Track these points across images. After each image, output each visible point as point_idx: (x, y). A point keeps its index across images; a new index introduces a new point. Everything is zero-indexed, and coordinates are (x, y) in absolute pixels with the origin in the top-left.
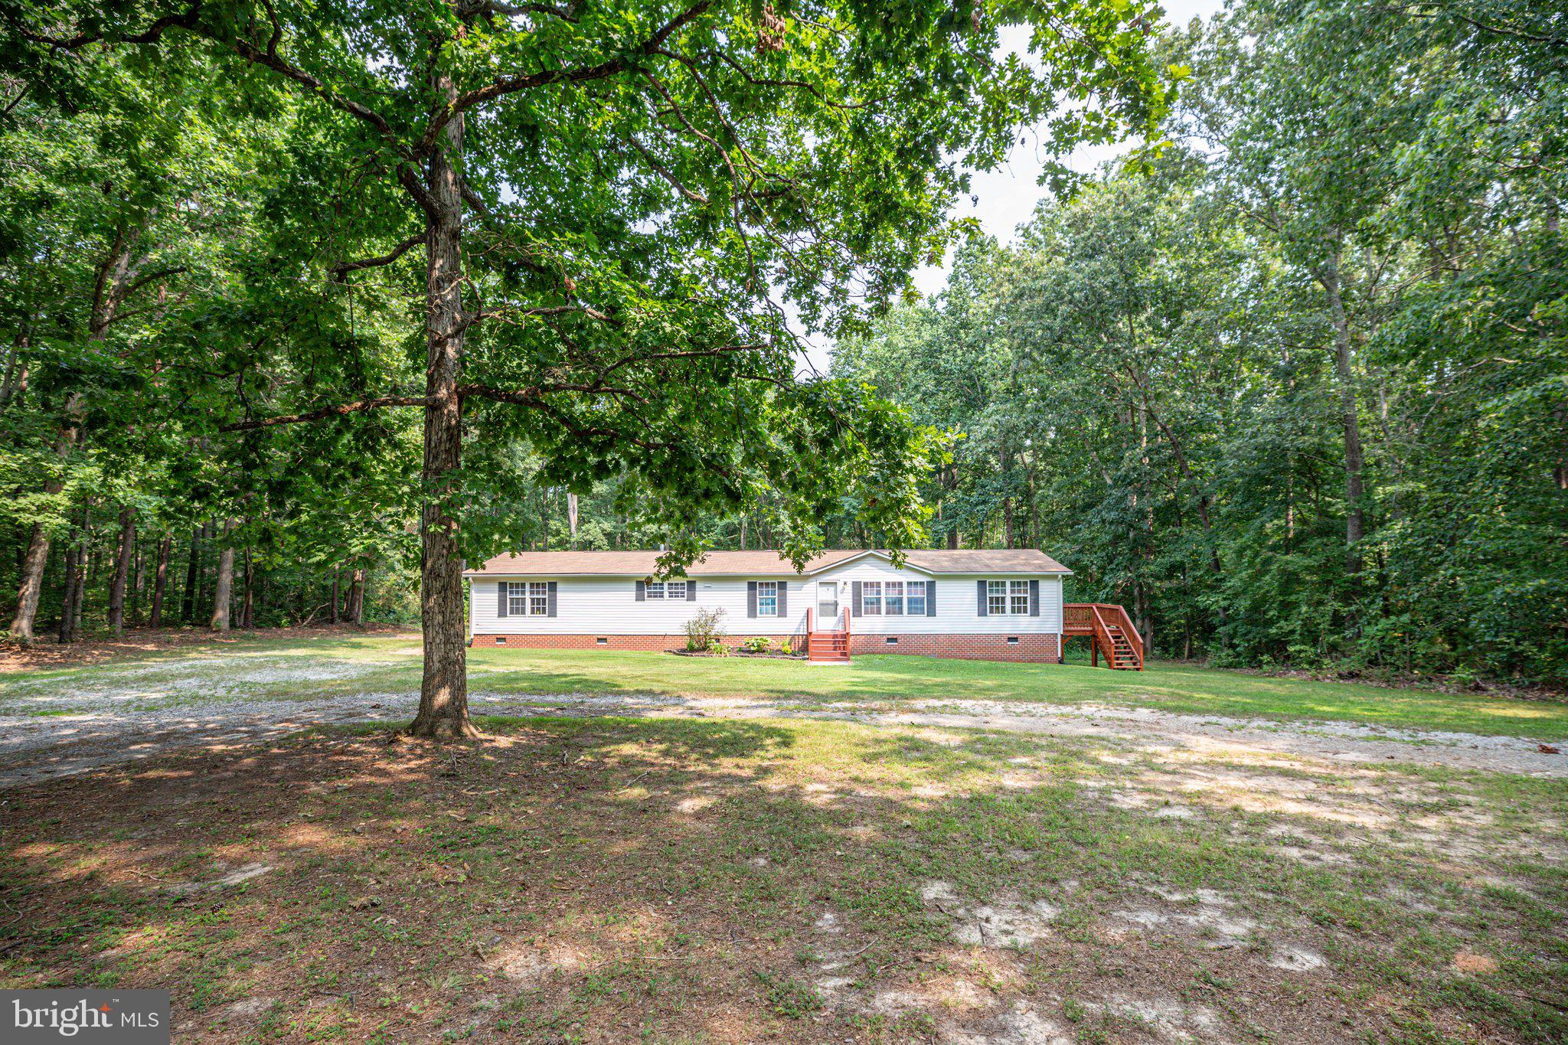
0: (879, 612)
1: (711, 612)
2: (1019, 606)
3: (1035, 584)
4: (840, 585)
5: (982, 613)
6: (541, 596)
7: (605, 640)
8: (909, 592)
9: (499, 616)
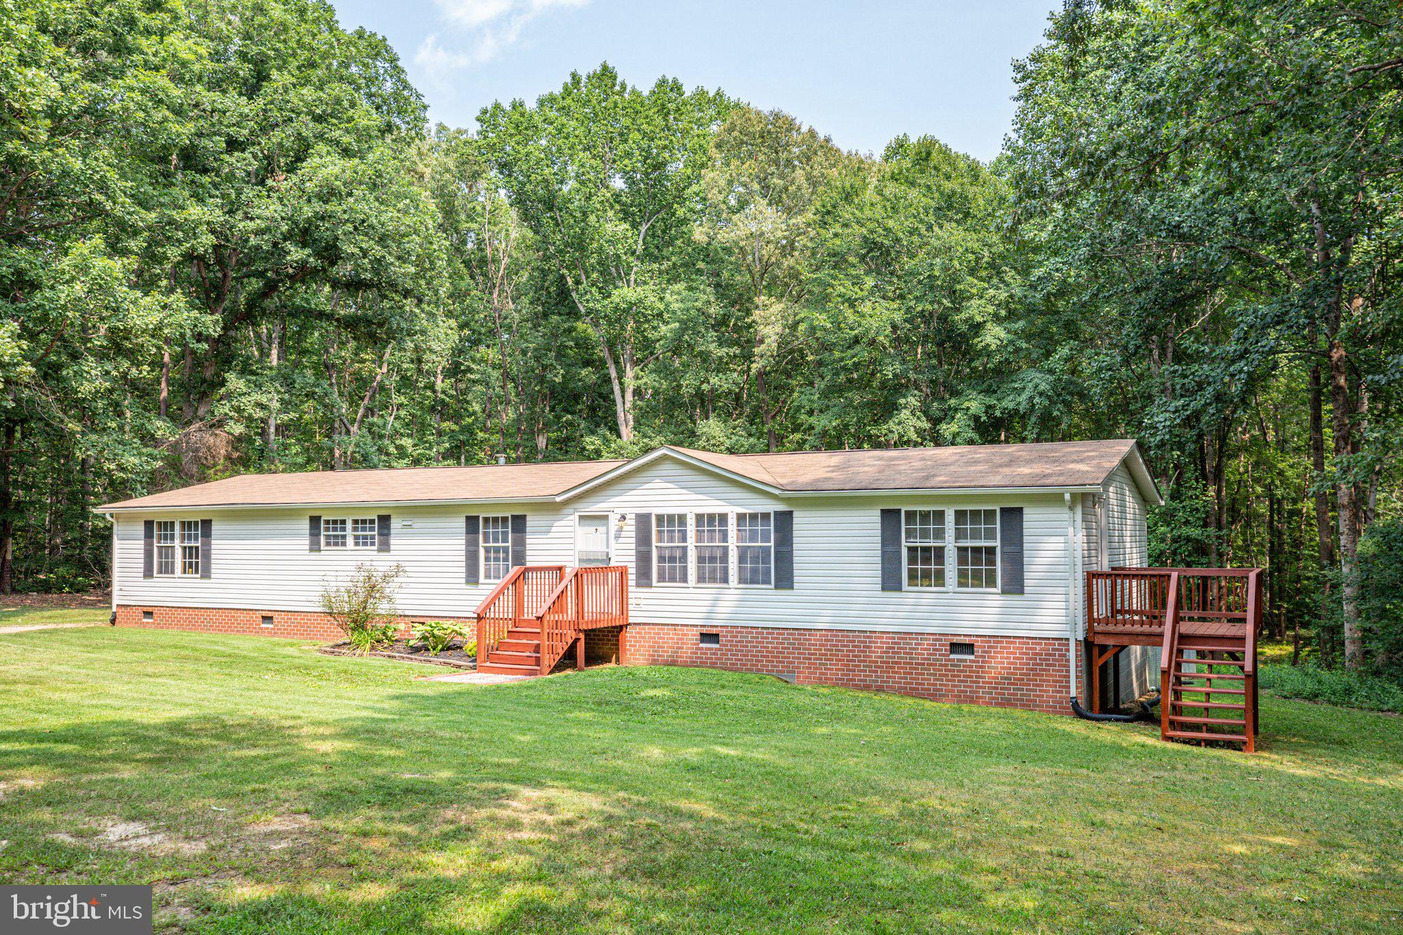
0: (684, 578)
2: (977, 570)
3: (1013, 516)
4: (614, 522)
5: (893, 585)
6: (193, 544)
7: (270, 619)
8: (741, 536)
9: (145, 576)
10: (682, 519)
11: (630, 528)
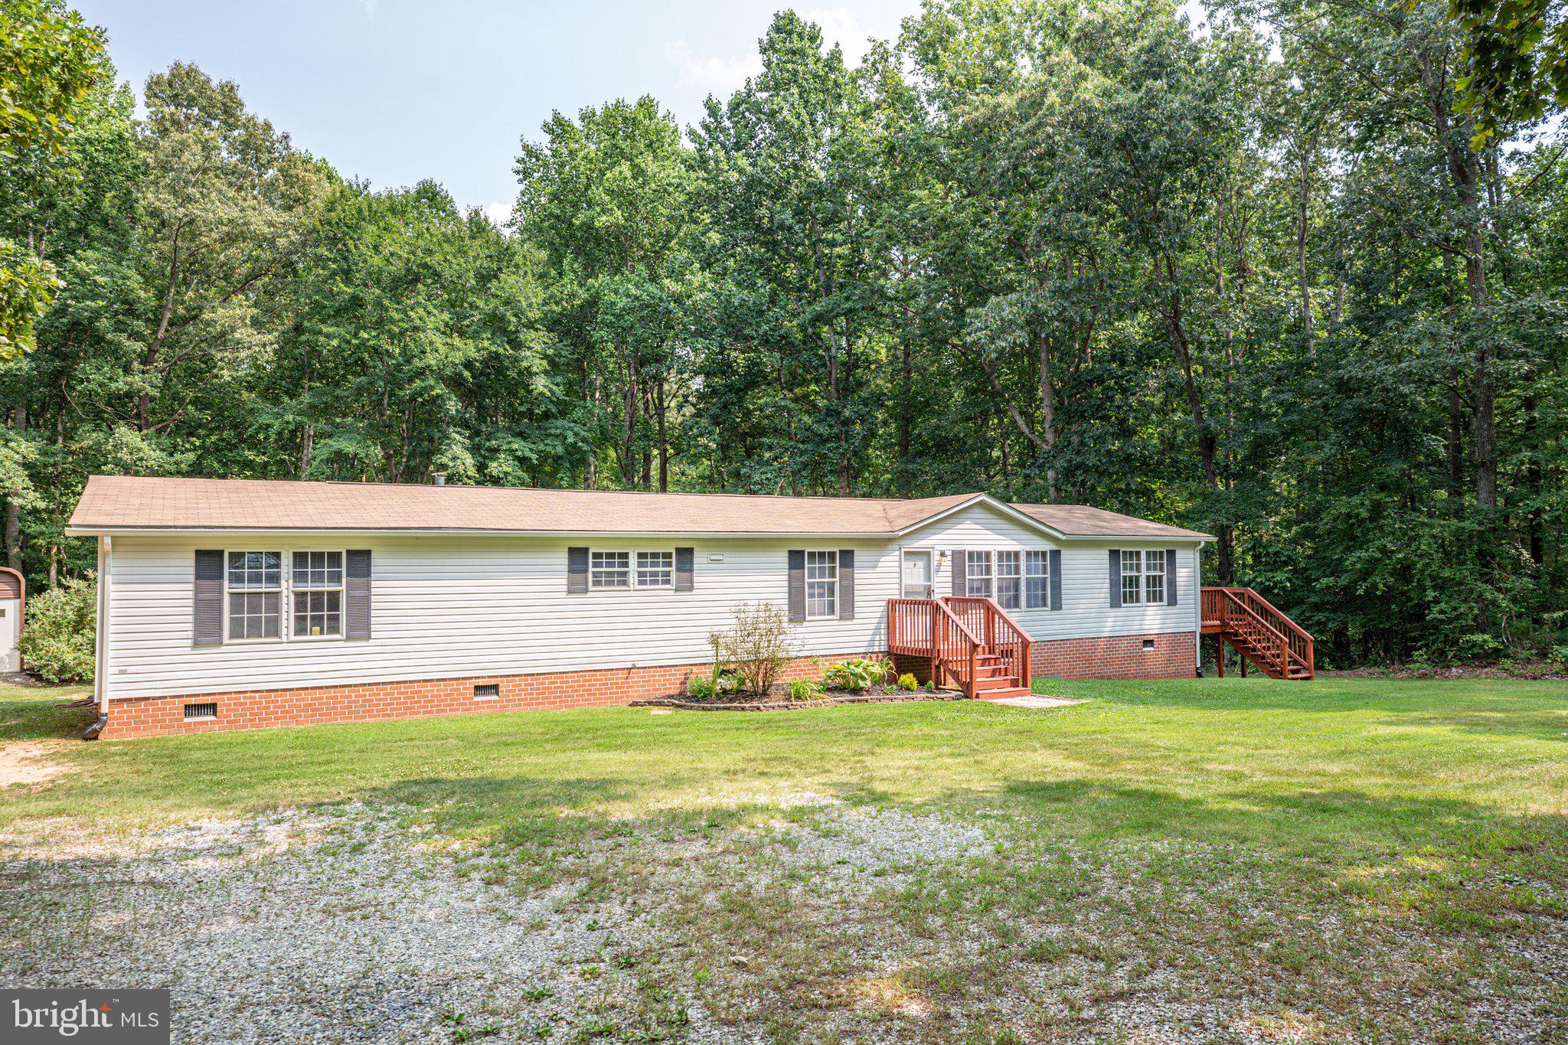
2: (1154, 592)
3: (1171, 554)
4: (936, 557)
5: (1112, 603)
7: (495, 688)
8: (1028, 569)
9: (197, 644)
10: (988, 555)
11: (947, 563)
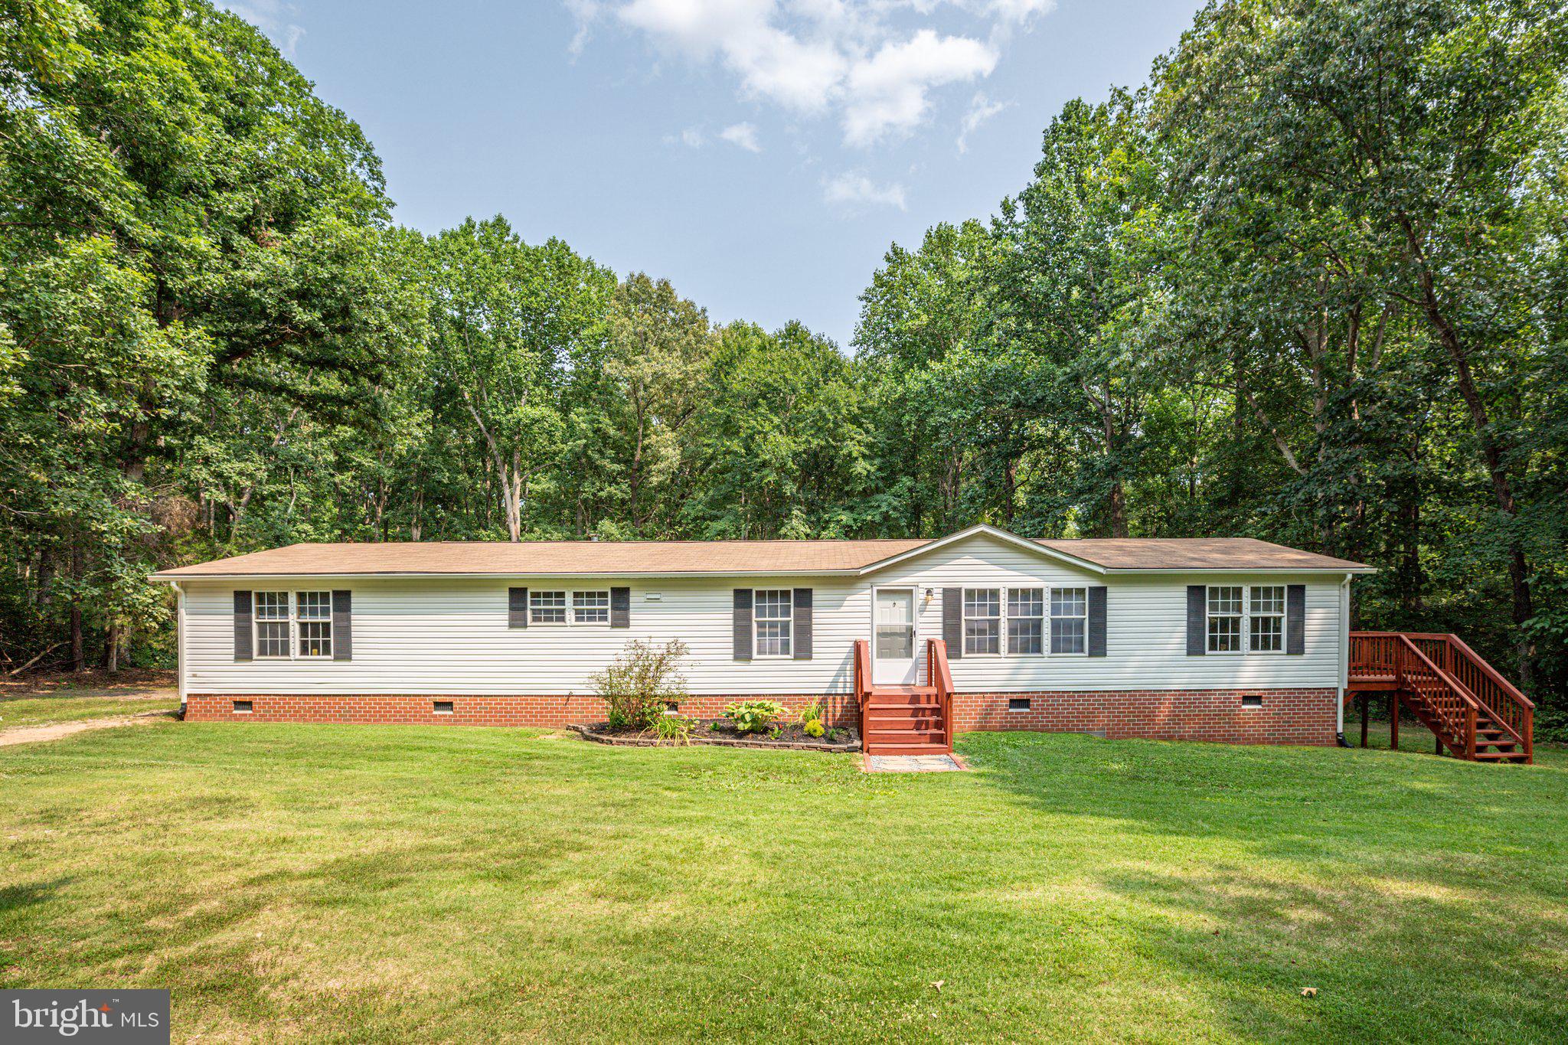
0: (995, 649)
1: (656, 649)
2: (1265, 637)
3: (1297, 592)
4: (920, 596)
5: (1194, 648)
6: (320, 619)
7: (448, 705)
8: (1055, 609)
9: (237, 658)
10: (995, 594)
11: (937, 603)
